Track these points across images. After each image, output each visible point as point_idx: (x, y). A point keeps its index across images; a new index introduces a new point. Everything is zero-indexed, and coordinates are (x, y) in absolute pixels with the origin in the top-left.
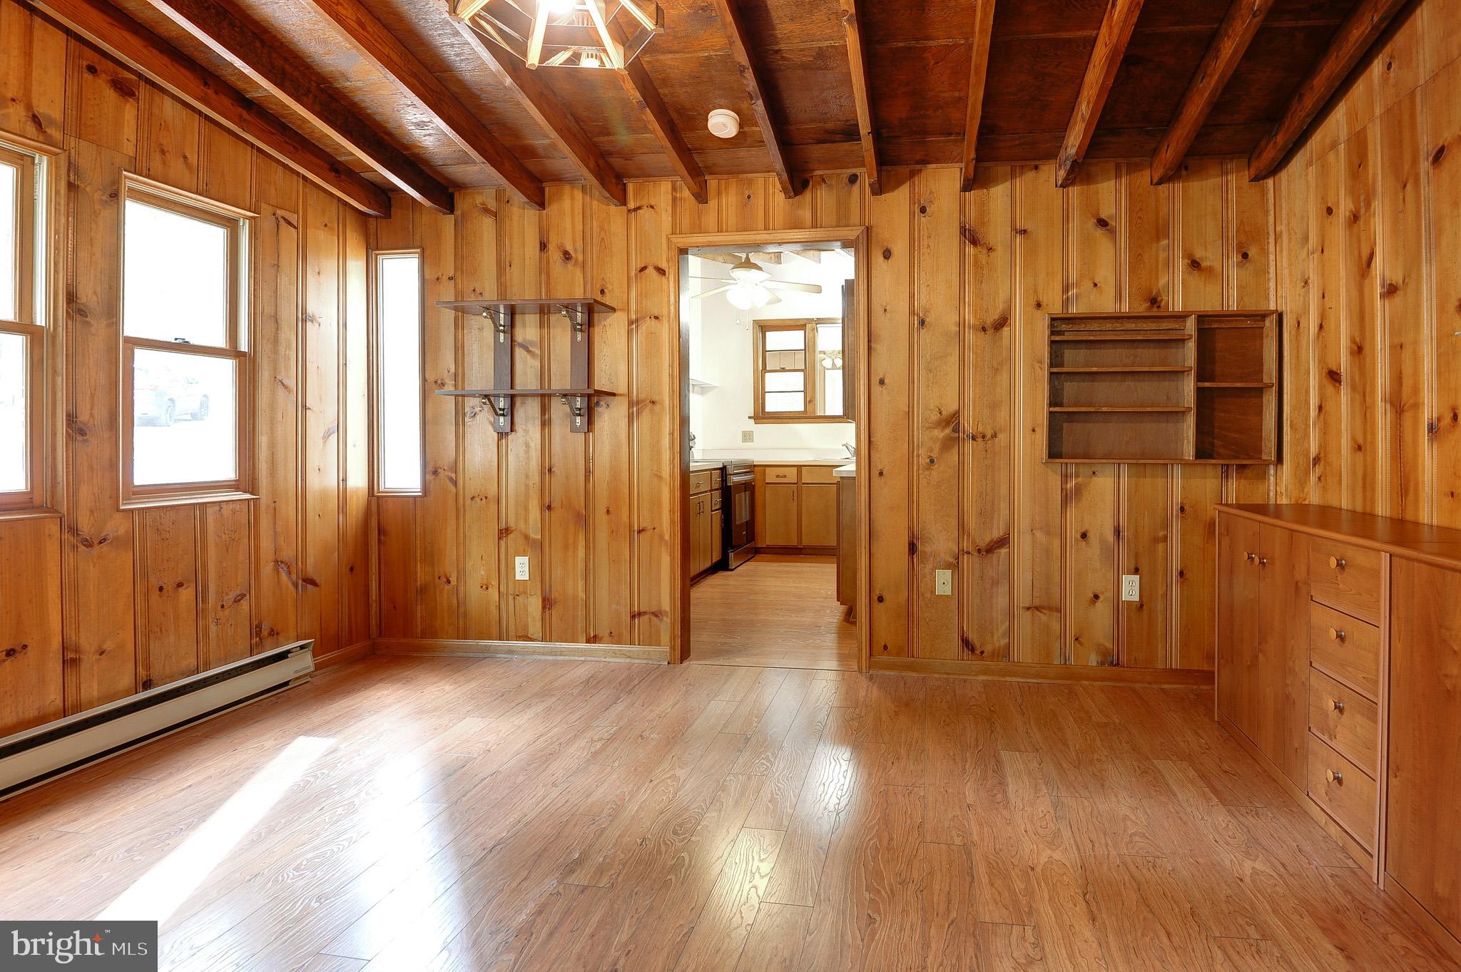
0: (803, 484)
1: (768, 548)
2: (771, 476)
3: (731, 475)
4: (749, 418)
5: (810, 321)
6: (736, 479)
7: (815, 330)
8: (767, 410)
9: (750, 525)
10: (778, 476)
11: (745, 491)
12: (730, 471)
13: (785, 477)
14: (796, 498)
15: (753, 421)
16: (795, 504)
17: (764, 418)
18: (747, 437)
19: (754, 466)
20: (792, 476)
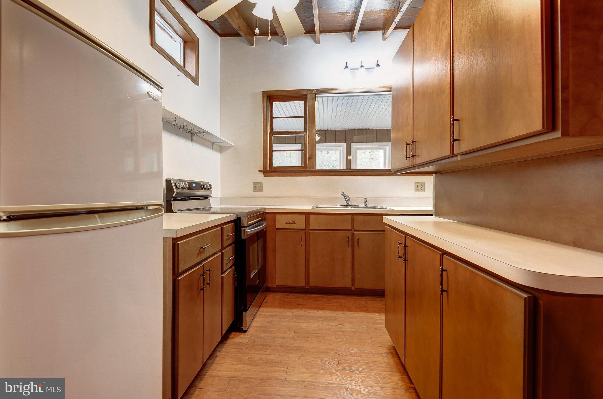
0: (311, 230)
1: (278, 287)
2: (281, 223)
3: (245, 227)
4: (260, 171)
5: (311, 91)
6: (249, 231)
7: (314, 99)
8: (274, 166)
9: (262, 273)
10: (287, 223)
11: (258, 240)
12: (244, 222)
13: (294, 223)
14: (304, 243)
15: (262, 174)
16: (303, 248)
17: (272, 172)
18: (258, 187)
19: (267, 213)
20: (300, 223)
